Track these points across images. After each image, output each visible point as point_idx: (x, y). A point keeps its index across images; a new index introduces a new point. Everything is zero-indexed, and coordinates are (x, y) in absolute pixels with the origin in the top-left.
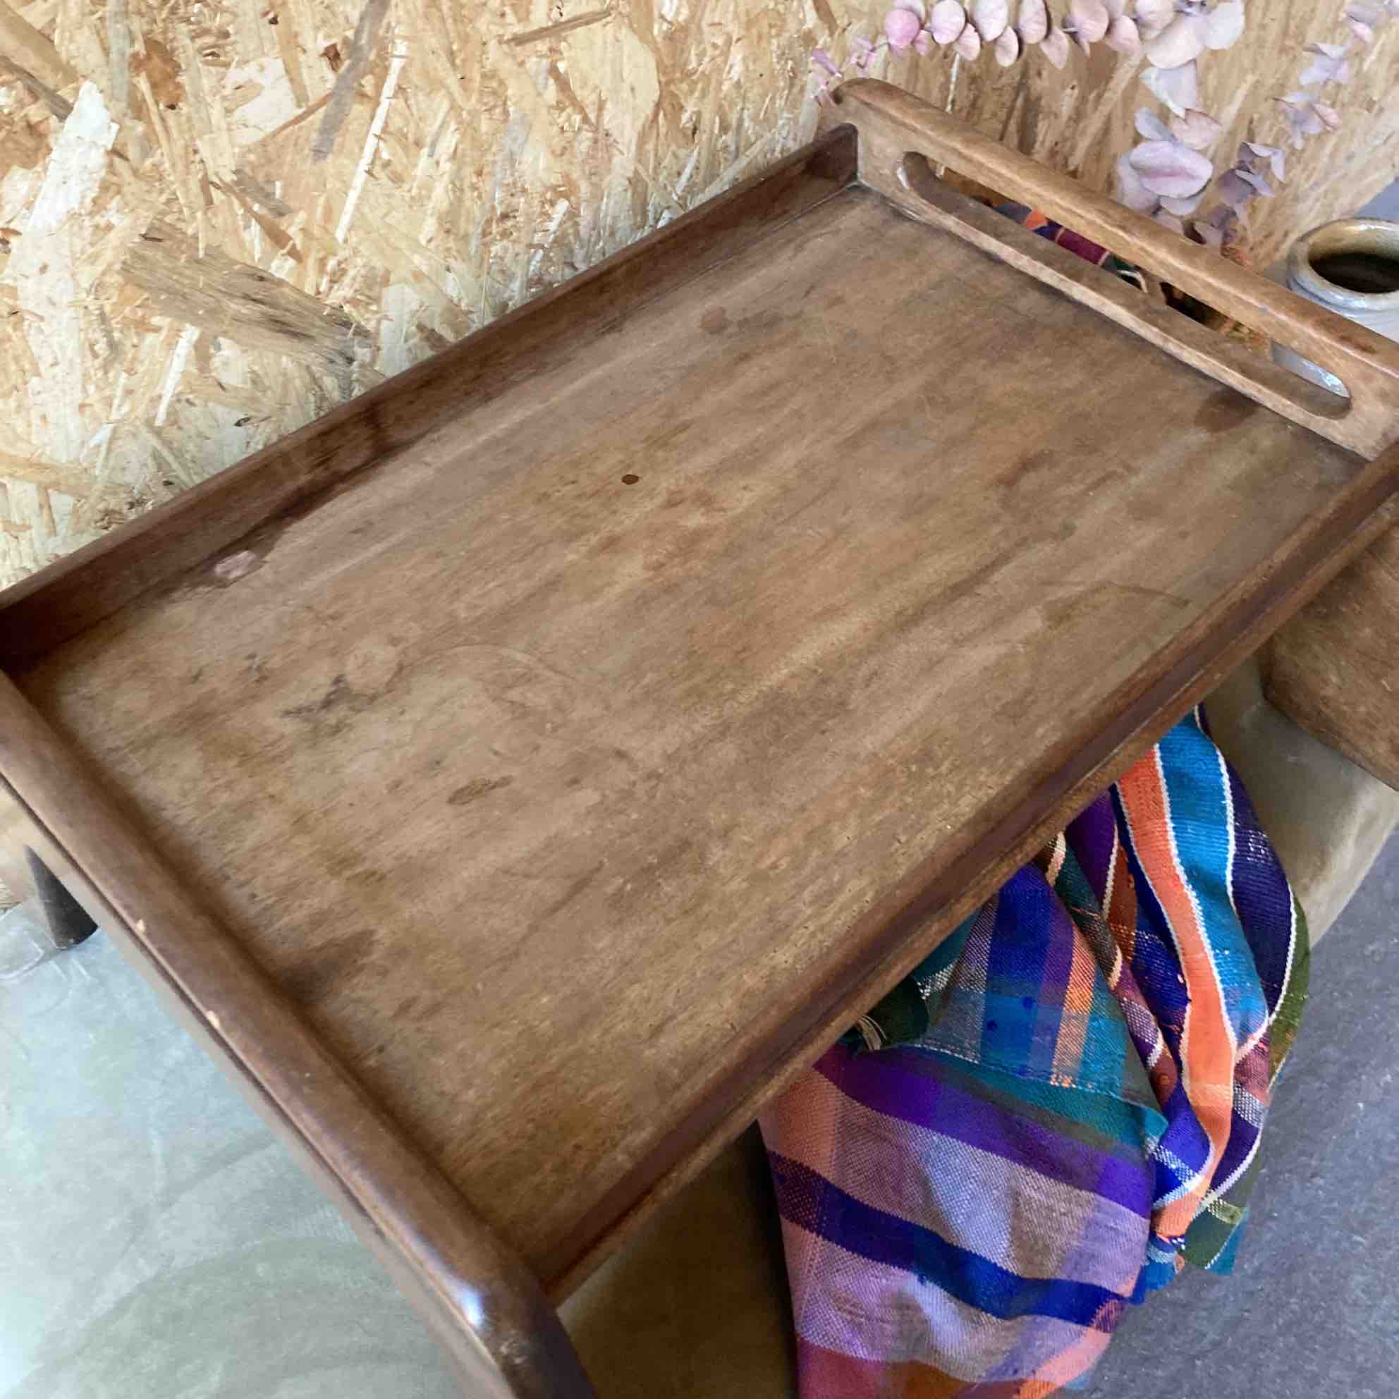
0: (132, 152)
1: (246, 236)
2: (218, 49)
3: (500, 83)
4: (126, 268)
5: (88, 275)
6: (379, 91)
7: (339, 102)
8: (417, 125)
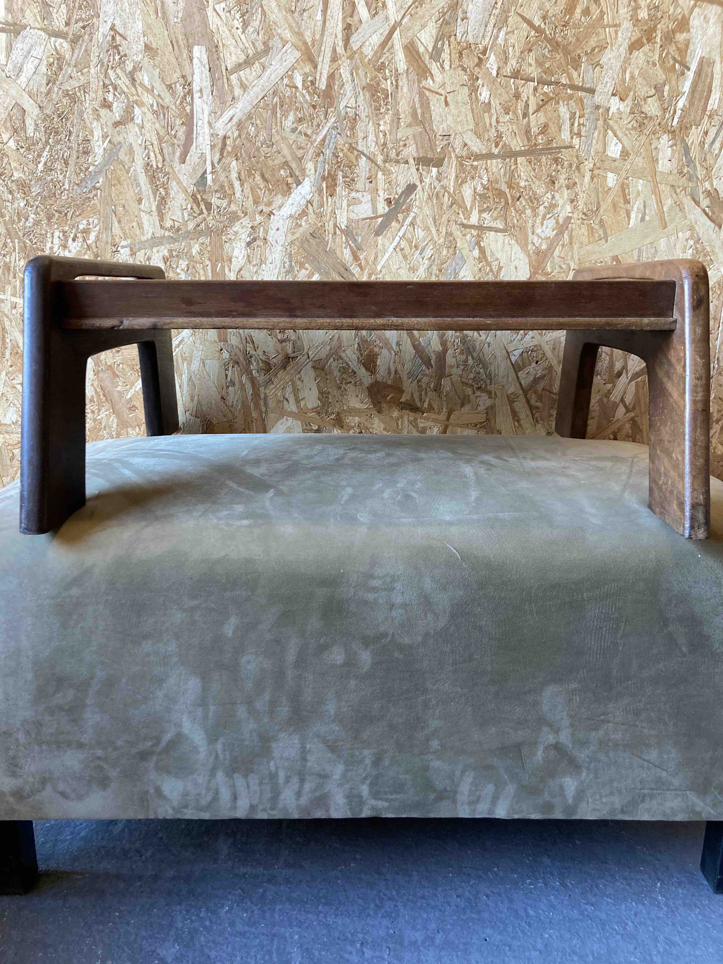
0: (315, 204)
1: (345, 250)
2: (350, 183)
3: (454, 239)
4: (302, 242)
5: (290, 238)
6: (404, 221)
7: (389, 218)
8: (416, 240)
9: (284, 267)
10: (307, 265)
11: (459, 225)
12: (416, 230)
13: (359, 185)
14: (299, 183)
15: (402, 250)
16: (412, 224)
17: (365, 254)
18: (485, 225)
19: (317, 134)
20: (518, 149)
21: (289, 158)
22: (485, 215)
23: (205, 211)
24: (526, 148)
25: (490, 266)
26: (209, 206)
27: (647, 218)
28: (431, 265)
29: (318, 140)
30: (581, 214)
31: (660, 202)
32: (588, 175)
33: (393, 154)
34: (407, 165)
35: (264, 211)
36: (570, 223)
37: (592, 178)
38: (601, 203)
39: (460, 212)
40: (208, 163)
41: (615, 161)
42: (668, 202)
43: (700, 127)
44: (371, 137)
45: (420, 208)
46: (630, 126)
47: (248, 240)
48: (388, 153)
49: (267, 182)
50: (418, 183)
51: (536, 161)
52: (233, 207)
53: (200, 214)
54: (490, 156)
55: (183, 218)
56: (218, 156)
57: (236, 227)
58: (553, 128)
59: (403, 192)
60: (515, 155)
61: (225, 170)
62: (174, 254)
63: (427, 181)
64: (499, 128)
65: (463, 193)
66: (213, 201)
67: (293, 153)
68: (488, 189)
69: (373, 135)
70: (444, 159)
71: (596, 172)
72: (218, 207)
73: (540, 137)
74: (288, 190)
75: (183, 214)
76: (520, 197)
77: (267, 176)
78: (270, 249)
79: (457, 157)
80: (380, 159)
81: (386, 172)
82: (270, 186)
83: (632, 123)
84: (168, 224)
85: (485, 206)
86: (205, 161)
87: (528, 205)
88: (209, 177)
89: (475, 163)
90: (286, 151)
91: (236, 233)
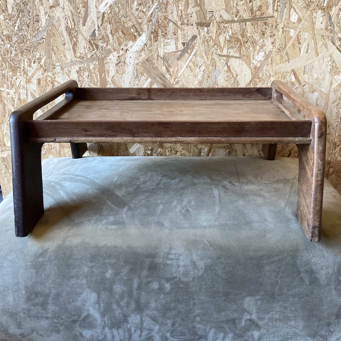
0: (148, 45)
1: (163, 67)
2: (165, 35)
3: (215, 62)
4: (142, 63)
5: (136, 62)
6: (191, 52)
7: (183, 52)
8: (197, 62)
9: (134, 75)
10: (145, 74)
11: (218, 55)
12: (197, 57)
13: (169, 36)
14: (140, 35)
15: (190, 67)
16: (195, 55)
17: (172, 69)
18: (230, 55)
19: (149, 11)
20: (247, 18)
21: (135, 23)
22: (230, 50)
23: (95, 49)
24: (251, 17)
25: (232, 74)
26: (97, 47)
27: (309, 51)
28: (204, 74)
29: (149, 14)
30: (277, 49)
31: (316, 43)
32: (281, 30)
33: (186, 21)
34: (192, 26)
35: (124, 49)
36: (271, 54)
37: (283, 32)
38: (287, 44)
39: (218, 49)
40: (96, 26)
41: (294, 23)
42: (320, 43)
43: (337, 7)
44: (175, 13)
45: (199, 47)
46: (302, 6)
47: (117, 62)
48: (183, 21)
49: (125, 35)
50: (198, 35)
51: (255, 24)
52: (109, 47)
53: (93, 50)
54: (233, 21)
55: (85, 52)
56: (100, 23)
57: (111, 56)
58: (264, 8)
59: (190, 40)
60: (245, 21)
61: (104, 29)
62: (82, 69)
63: (202, 34)
64: (238, 8)
65: (220, 40)
66: (99, 44)
67: (137, 21)
68: (232, 38)
69: (176, 12)
70: (210, 23)
71: (285, 29)
72: (102, 47)
73: (258, 12)
74: (135, 39)
75: (85, 50)
76: (247, 41)
77: (124, 32)
78: (127, 66)
79: (217, 22)
80: (179, 23)
81: (182, 30)
82: (126, 37)
83: (303, 5)
84: (78, 55)
85: (230, 46)
86: (95, 25)
87: (251, 45)
88: (97, 32)
89: (226, 25)
90: (133, 20)
91: (111, 59)
